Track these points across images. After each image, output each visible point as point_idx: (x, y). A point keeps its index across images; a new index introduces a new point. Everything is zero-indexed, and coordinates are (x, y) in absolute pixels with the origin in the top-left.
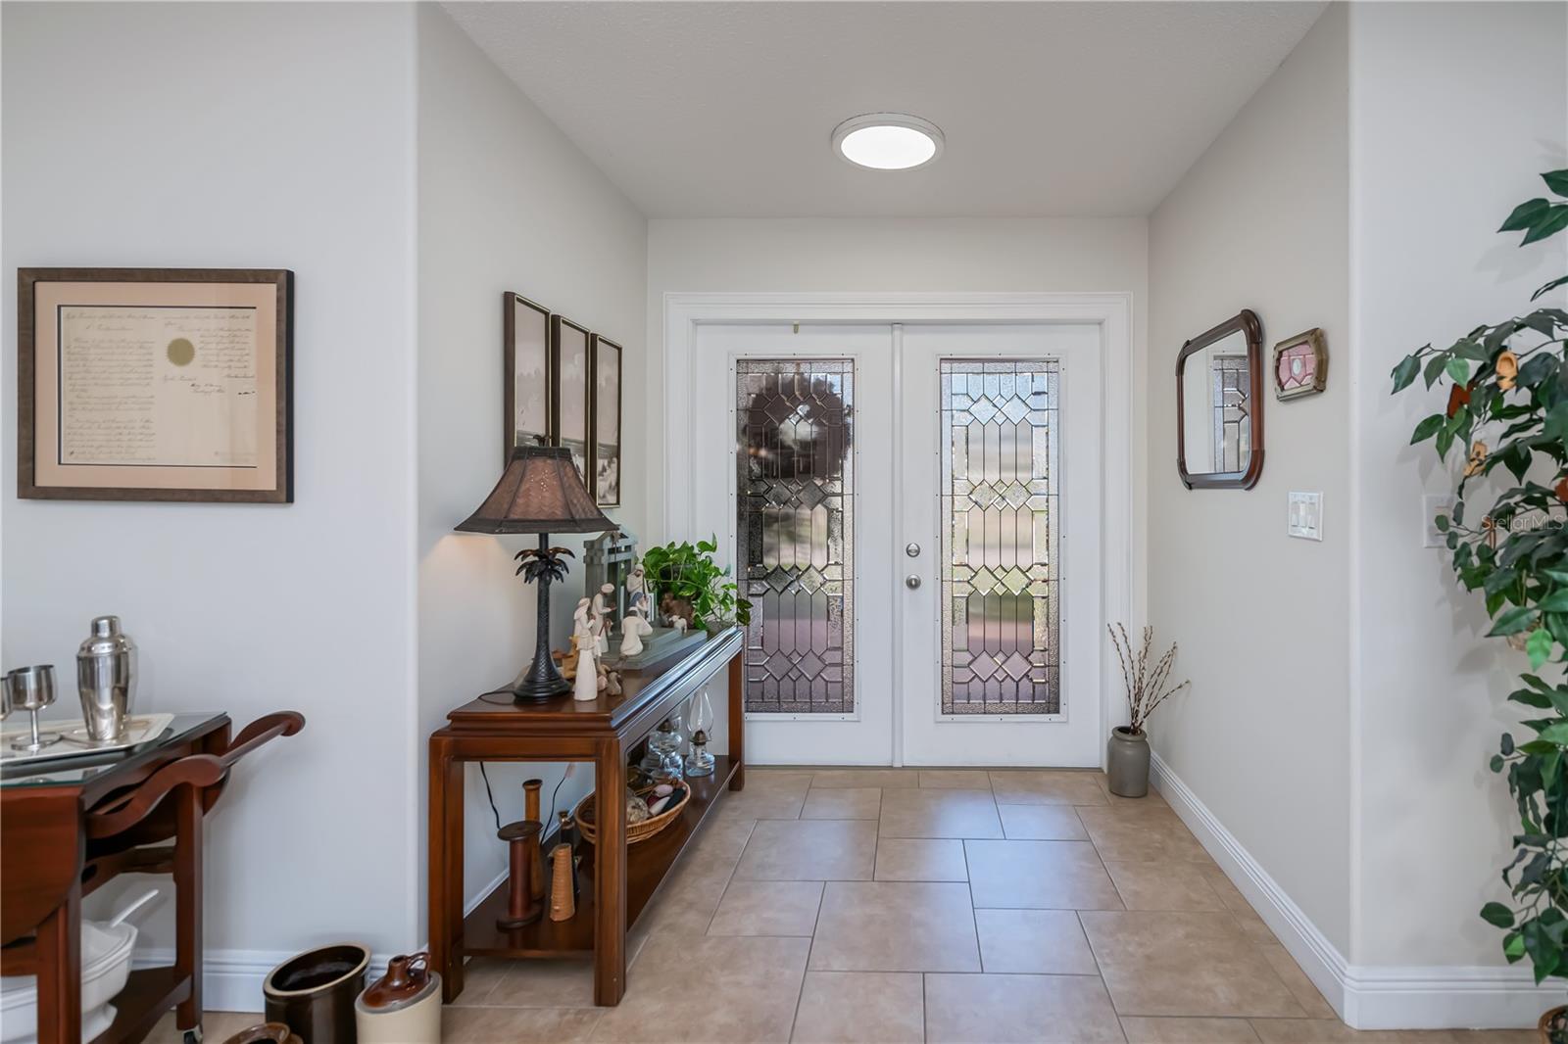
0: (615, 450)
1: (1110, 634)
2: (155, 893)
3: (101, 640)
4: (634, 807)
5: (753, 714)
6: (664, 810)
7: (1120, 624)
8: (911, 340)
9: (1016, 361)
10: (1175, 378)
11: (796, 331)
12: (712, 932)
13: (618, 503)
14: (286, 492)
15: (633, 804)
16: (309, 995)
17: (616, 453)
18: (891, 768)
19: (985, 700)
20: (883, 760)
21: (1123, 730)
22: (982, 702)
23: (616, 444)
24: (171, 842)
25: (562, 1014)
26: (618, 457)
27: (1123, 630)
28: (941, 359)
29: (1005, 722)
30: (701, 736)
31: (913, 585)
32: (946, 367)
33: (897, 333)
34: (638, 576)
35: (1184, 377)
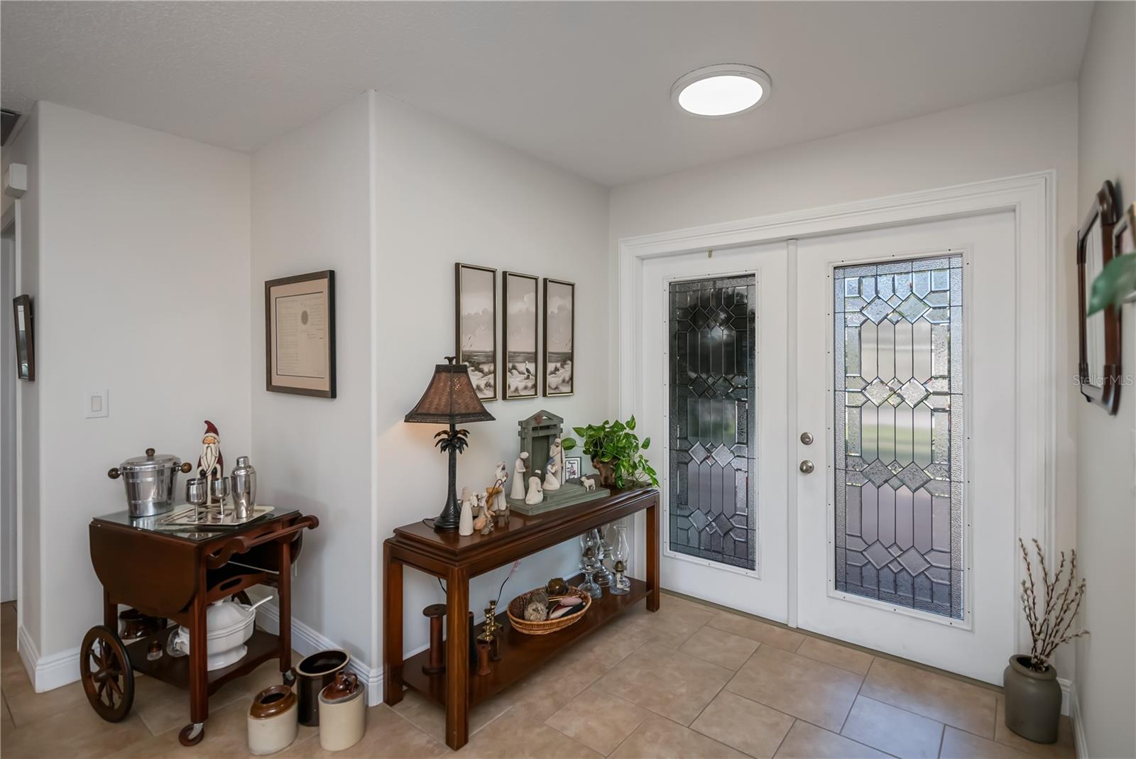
0: (570, 355)
1: (1021, 550)
2: (271, 597)
3: (241, 468)
4: (534, 610)
5: (679, 554)
6: (564, 615)
7: (1036, 541)
8: (805, 252)
9: (912, 260)
10: (1075, 267)
11: (710, 256)
12: (551, 722)
13: (572, 392)
14: (333, 394)
15: (534, 607)
16: (312, 677)
17: (569, 357)
18: (785, 626)
19: (878, 586)
20: (780, 616)
21: (1023, 661)
22: (877, 588)
23: (570, 351)
24: (277, 573)
25: (429, 742)
26: (572, 360)
27: (1039, 549)
28: (835, 268)
29: (898, 613)
30: (620, 565)
31: (806, 469)
32: (840, 273)
33: (791, 247)
34: (557, 446)
35: (1086, 265)
